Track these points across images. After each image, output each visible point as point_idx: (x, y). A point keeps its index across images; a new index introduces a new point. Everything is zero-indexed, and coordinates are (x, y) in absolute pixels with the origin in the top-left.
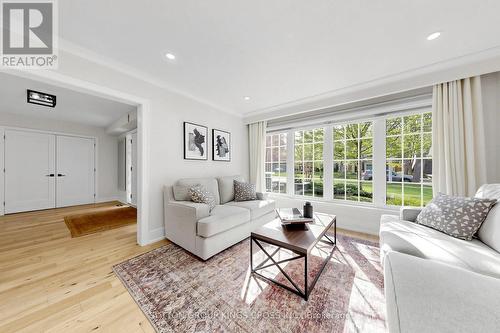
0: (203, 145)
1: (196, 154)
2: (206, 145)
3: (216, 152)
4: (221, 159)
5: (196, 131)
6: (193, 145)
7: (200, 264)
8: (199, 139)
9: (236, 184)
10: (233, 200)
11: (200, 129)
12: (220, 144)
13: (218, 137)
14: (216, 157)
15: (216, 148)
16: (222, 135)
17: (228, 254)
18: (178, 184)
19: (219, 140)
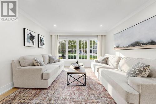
0: (34, 40)
1: (30, 44)
2: (35, 41)
3: (40, 44)
4: (42, 47)
5: (30, 33)
6: (29, 40)
7: (45, 91)
8: (32, 38)
9: (49, 57)
10: (49, 63)
11: (32, 33)
12: (41, 41)
13: (41, 38)
14: (40, 46)
15: (39, 42)
16: (42, 37)
17: (54, 83)
18: (24, 58)
19: (41, 39)
